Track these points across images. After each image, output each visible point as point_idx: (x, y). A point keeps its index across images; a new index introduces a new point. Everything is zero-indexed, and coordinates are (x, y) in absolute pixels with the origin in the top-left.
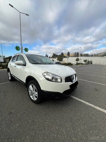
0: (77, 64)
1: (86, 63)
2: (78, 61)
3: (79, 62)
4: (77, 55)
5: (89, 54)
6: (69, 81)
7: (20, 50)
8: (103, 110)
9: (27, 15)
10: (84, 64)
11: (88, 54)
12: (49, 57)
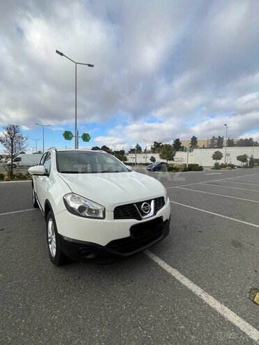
0: (217, 167)
1: (245, 163)
2: (220, 159)
3: (221, 162)
4: (217, 143)
5: (254, 140)
6: (129, 215)
7: (74, 138)
8: (226, 309)
9: (89, 65)
10: (240, 167)
11: (251, 139)
12: (143, 151)
